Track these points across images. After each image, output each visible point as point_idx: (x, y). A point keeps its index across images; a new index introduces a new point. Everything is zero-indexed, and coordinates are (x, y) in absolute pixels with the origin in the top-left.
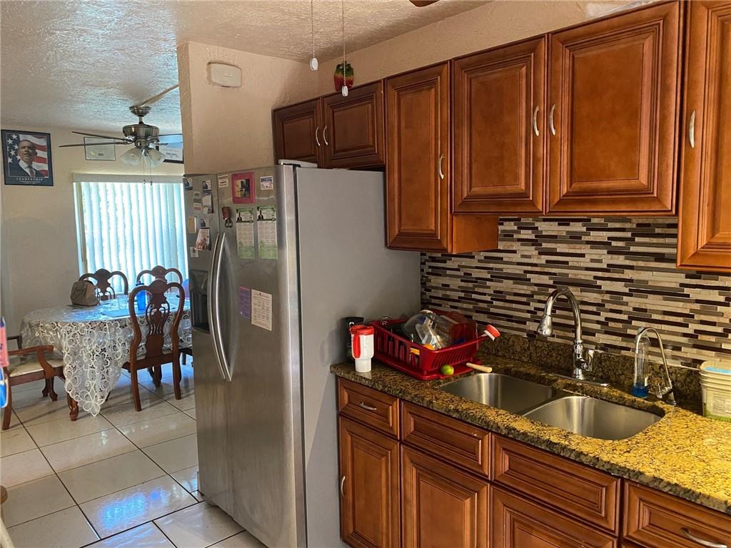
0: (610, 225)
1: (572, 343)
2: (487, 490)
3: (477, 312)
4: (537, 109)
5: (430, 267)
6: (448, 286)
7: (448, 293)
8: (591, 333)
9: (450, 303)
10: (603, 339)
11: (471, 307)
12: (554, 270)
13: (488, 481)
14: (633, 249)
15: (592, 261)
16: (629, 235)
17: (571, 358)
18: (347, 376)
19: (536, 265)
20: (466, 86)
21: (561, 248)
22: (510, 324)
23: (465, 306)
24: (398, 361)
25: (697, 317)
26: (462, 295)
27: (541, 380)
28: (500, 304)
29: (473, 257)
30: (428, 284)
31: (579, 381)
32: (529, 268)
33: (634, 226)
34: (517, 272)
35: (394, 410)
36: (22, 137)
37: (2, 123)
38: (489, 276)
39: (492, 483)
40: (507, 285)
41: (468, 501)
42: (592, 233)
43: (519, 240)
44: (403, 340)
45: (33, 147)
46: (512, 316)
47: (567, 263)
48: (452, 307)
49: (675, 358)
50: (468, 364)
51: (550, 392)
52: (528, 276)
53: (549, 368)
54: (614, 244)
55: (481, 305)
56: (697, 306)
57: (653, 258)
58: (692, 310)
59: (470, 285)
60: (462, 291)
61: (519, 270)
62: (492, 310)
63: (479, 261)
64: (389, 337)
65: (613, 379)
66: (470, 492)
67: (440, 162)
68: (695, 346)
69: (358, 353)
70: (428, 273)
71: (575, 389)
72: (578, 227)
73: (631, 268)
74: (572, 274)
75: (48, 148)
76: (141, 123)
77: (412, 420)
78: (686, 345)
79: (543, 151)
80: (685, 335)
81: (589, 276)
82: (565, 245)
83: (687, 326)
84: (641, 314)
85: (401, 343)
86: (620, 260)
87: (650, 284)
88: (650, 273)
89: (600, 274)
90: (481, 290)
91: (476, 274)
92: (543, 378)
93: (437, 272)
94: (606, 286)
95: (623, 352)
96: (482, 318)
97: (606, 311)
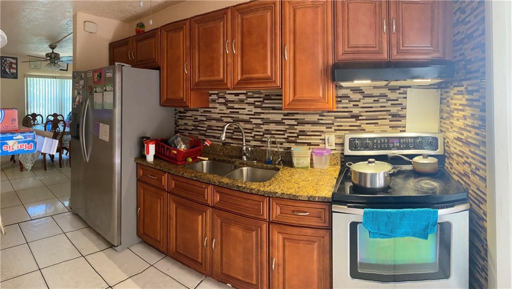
0: (255, 96)
1: (241, 146)
2: (209, 211)
3: (200, 135)
4: (227, 41)
5: (179, 116)
6: (187, 124)
7: (187, 127)
8: (249, 141)
9: (188, 132)
10: (253, 143)
11: (197, 133)
12: (233, 116)
13: (210, 207)
14: (264, 105)
15: (249, 111)
16: (262, 100)
17: (241, 152)
18: (142, 163)
19: (225, 114)
20: (197, 30)
21: (236, 106)
22: (214, 139)
23: (195, 132)
24: (166, 156)
25: (288, 131)
26: (193, 128)
27: (229, 162)
28: (211, 131)
29: (198, 111)
30: (178, 123)
31: (245, 161)
32: (223, 115)
33: (264, 96)
34: (218, 117)
35: (165, 178)
36: (7, 59)
37: (1, 54)
38: (205, 119)
39: (211, 207)
40: (213, 123)
41: (200, 217)
42: (248, 99)
43: (218, 103)
44: (169, 147)
45: (11, 63)
46: (215, 136)
47: (238, 112)
48: (189, 133)
49: (281, 148)
50: (198, 157)
51: (233, 167)
52: (223, 118)
53: (232, 157)
54: (256, 103)
55: (202, 132)
56: (288, 127)
57: (271, 109)
58: (286, 129)
59: (197, 123)
60: (193, 126)
61: (218, 116)
62: (207, 134)
63: (201, 113)
64: (162, 145)
65: (258, 159)
66: (201, 212)
67: (185, 66)
68: (288, 142)
69: (148, 153)
70: (178, 119)
71: (244, 165)
72: (242, 97)
73: (263, 113)
74: (241, 117)
75: (16, 64)
76: (53, 52)
77: (174, 182)
78: (284, 142)
79: (230, 60)
80: (284, 138)
81: (247, 117)
82: (237, 105)
83: (284, 135)
84: (268, 132)
85: (168, 148)
86: (259, 110)
87: (271, 119)
88: (270, 115)
89: (251, 116)
90: (202, 125)
91: (200, 118)
92: (230, 161)
93: (182, 118)
94: (254, 121)
95: (262, 148)
96: (203, 138)
97: (254, 132)
